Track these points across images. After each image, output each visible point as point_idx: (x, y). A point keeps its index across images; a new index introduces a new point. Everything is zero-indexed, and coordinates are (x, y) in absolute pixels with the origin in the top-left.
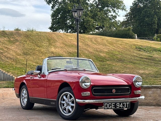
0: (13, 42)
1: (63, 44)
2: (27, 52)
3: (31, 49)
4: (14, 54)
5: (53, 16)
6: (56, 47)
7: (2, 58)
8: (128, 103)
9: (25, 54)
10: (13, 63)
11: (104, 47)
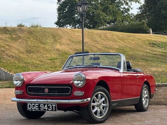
0: (15, 40)
1: (70, 40)
2: (30, 50)
3: (35, 46)
4: (17, 52)
5: (59, 10)
6: (62, 44)
8: (54, 105)
9: (28, 52)
10: (15, 62)
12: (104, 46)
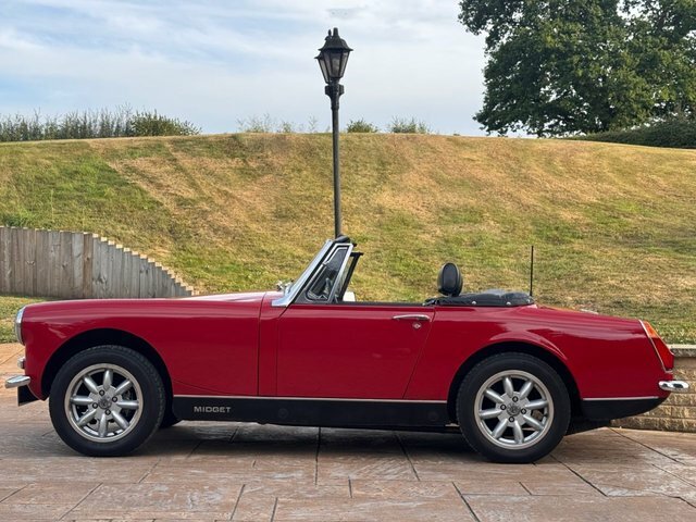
1: (431, 177)
2: (288, 209)
3: (307, 198)
4: (243, 217)
6: (400, 190)
7: (201, 231)
9: (281, 216)
10: (228, 248)
11: (587, 187)
12: (548, 195)
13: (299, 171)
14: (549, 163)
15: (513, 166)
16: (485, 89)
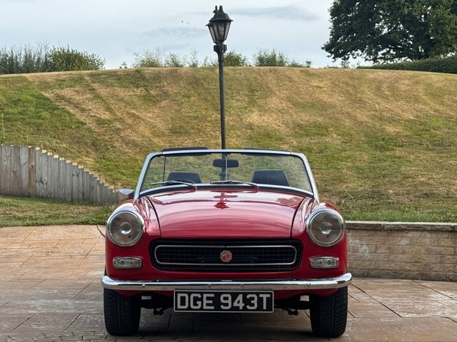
0: (149, 100)
1: (289, 101)
6: (266, 111)
8: (265, 297)
9: (176, 132)
11: (406, 107)
12: (376, 114)
13: (189, 97)
14: (379, 88)
15: (351, 91)
16: (331, 25)
